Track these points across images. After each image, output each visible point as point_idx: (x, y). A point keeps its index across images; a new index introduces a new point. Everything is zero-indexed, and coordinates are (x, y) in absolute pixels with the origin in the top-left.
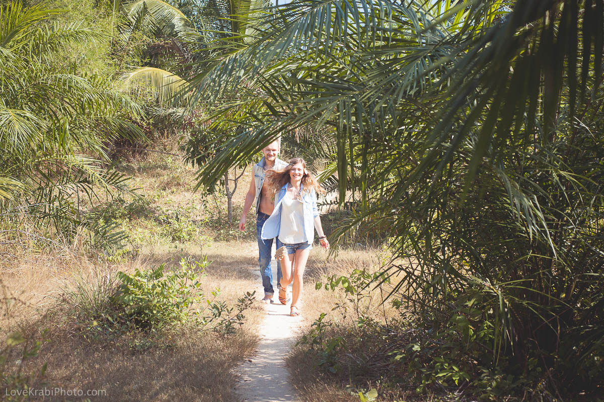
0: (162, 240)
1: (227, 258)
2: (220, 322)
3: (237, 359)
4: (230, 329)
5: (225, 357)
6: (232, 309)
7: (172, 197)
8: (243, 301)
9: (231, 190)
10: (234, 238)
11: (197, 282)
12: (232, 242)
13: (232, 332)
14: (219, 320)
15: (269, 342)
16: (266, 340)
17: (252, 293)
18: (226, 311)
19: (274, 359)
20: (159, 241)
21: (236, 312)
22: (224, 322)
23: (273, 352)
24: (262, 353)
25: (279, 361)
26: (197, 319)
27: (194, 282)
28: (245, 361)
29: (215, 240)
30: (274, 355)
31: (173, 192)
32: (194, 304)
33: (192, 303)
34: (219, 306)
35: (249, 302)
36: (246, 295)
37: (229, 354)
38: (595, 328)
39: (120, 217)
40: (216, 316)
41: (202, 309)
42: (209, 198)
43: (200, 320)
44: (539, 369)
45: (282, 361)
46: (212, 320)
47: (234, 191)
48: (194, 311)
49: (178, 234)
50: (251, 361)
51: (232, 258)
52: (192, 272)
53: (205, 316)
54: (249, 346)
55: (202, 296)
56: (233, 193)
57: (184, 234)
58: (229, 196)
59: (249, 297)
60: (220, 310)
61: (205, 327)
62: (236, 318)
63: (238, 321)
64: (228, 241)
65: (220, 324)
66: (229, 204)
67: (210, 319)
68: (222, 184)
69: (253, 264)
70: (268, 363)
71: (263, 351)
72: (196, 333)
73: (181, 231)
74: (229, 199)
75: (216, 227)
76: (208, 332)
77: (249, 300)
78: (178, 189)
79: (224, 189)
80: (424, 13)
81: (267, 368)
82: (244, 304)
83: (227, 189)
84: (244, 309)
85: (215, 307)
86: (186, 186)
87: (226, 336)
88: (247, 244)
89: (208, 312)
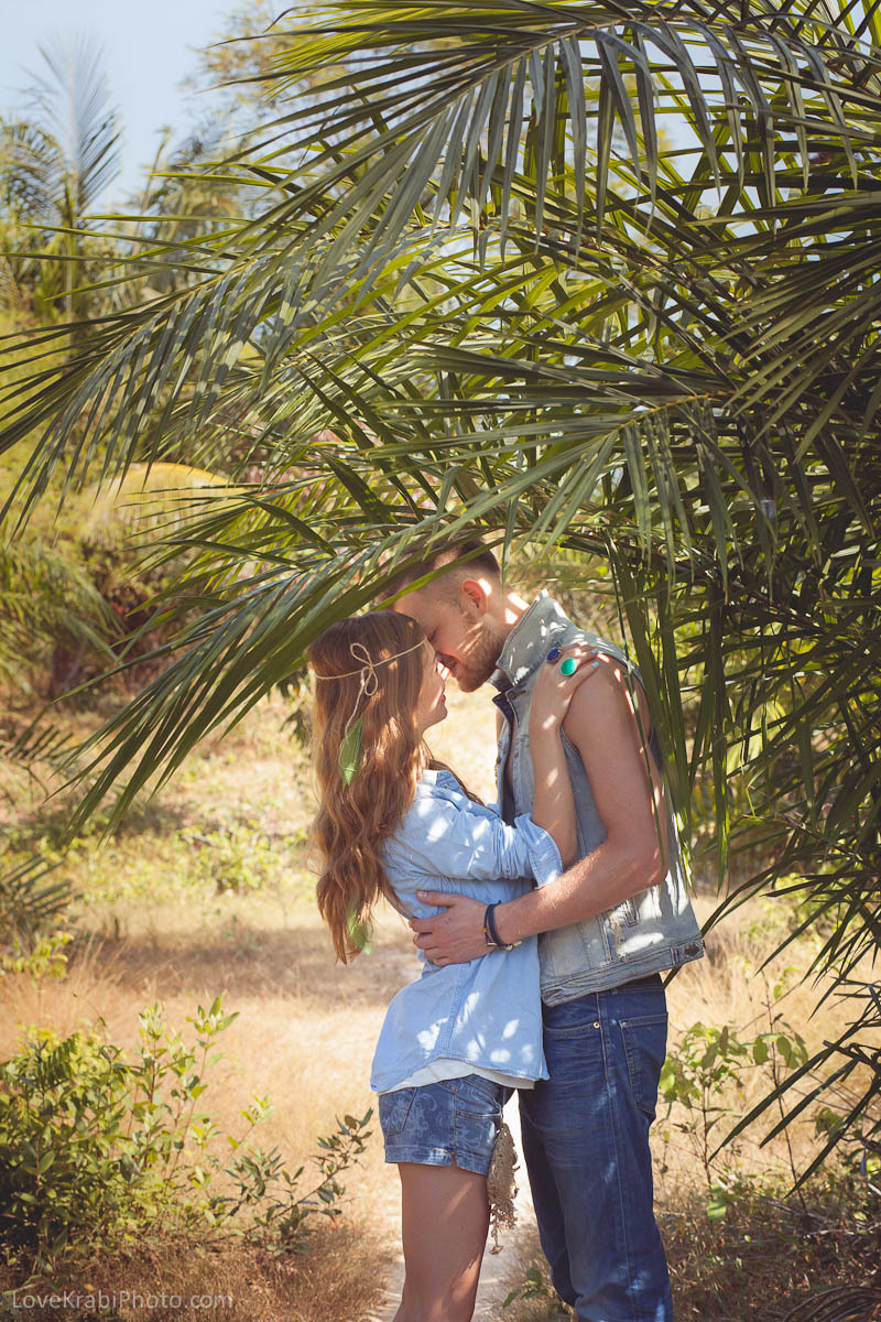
0: (193, 890)
2: (265, 1214)
4: (295, 1236)
6: (301, 1170)
7: (226, 775)
8: (333, 1143)
11: (196, 1080)
13: (304, 1244)
14: (262, 1206)
17: (361, 1117)
18: (281, 1177)
20: (184, 894)
21: (313, 1179)
22: (278, 1211)
27: (185, 1081)
31: (227, 763)
32: (187, 1151)
33: (181, 1146)
34: (258, 1162)
35: (355, 1145)
36: (344, 1123)
39: (94, 833)
40: (248, 1198)
43: (204, 1208)
46: (237, 1209)
48: (186, 1173)
49: (233, 872)
55: (209, 1125)
57: (247, 872)
59: (353, 1132)
60: (263, 1176)
61: (216, 1234)
62: (316, 1196)
63: (323, 1206)
65: (265, 1221)
67: (231, 1206)
73: (238, 865)
76: (223, 1247)
77: (355, 1139)
78: (239, 755)
82: (337, 1154)
84: (339, 1168)
86: (259, 747)
89: (226, 1183)
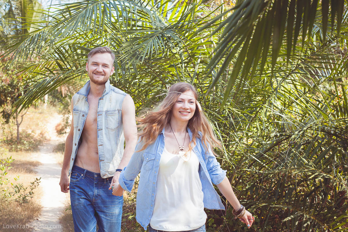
1: (17, 161)
2: (19, 196)
3: (30, 218)
4: (24, 200)
5: (22, 216)
6: (27, 188)
8: (33, 183)
9: (19, 122)
10: (21, 150)
12: (20, 152)
13: (26, 202)
14: (19, 194)
15: (48, 209)
16: (45, 208)
17: (39, 179)
18: (23, 189)
19: (51, 219)
21: (29, 190)
22: (22, 196)
23: (50, 215)
24: (45, 215)
25: (55, 220)
26: (5, 194)
27: (4, 172)
28: (34, 220)
29: (10, 151)
30: (52, 216)
32: (3, 185)
34: (18, 186)
35: (37, 184)
36: (35, 180)
37: (25, 215)
38: (248, 202)
40: (16, 192)
41: (8, 188)
42: (6, 126)
43: (7, 194)
44: (215, 225)
45: (56, 220)
47: (21, 123)
48: (3, 189)
50: (38, 220)
51: (20, 161)
52: (3, 166)
53: (10, 192)
54: (36, 211)
56: (20, 124)
58: (18, 125)
59: (37, 181)
60: (19, 189)
61: (10, 198)
62: (29, 194)
63: (30, 196)
64: (17, 151)
65: (19, 197)
66: (18, 130)
67: (13, 194)
68: (14, 118)
69: (33, 165)
70: (49, 221)
71: (45, 214)
72: (4, 202)
74: (18, 127)
75: (10, 144)
76: (12, 202)
77: (37, 183)
79: (15, 121)
80: (155, 10)
81: (47, 223)
82: (34, 185)
83: (17, 121)
84: (34, 188)
85: (16, 187)
87: (23, 204)
88: (29, 154)
89: (12, 190)
